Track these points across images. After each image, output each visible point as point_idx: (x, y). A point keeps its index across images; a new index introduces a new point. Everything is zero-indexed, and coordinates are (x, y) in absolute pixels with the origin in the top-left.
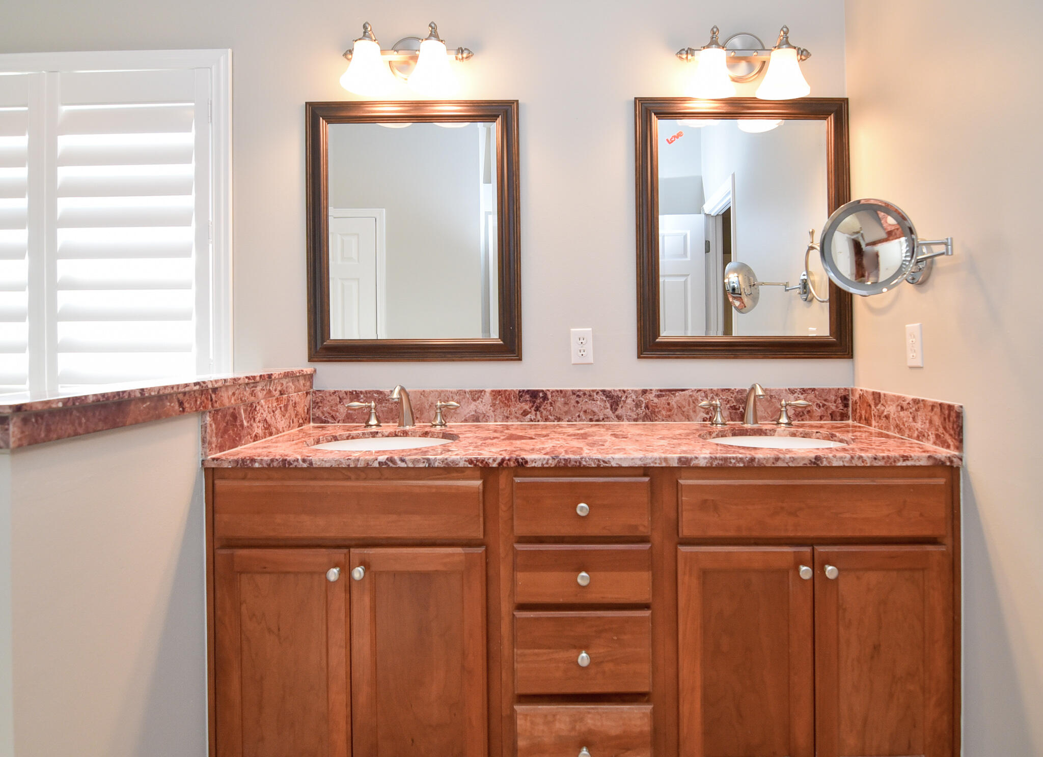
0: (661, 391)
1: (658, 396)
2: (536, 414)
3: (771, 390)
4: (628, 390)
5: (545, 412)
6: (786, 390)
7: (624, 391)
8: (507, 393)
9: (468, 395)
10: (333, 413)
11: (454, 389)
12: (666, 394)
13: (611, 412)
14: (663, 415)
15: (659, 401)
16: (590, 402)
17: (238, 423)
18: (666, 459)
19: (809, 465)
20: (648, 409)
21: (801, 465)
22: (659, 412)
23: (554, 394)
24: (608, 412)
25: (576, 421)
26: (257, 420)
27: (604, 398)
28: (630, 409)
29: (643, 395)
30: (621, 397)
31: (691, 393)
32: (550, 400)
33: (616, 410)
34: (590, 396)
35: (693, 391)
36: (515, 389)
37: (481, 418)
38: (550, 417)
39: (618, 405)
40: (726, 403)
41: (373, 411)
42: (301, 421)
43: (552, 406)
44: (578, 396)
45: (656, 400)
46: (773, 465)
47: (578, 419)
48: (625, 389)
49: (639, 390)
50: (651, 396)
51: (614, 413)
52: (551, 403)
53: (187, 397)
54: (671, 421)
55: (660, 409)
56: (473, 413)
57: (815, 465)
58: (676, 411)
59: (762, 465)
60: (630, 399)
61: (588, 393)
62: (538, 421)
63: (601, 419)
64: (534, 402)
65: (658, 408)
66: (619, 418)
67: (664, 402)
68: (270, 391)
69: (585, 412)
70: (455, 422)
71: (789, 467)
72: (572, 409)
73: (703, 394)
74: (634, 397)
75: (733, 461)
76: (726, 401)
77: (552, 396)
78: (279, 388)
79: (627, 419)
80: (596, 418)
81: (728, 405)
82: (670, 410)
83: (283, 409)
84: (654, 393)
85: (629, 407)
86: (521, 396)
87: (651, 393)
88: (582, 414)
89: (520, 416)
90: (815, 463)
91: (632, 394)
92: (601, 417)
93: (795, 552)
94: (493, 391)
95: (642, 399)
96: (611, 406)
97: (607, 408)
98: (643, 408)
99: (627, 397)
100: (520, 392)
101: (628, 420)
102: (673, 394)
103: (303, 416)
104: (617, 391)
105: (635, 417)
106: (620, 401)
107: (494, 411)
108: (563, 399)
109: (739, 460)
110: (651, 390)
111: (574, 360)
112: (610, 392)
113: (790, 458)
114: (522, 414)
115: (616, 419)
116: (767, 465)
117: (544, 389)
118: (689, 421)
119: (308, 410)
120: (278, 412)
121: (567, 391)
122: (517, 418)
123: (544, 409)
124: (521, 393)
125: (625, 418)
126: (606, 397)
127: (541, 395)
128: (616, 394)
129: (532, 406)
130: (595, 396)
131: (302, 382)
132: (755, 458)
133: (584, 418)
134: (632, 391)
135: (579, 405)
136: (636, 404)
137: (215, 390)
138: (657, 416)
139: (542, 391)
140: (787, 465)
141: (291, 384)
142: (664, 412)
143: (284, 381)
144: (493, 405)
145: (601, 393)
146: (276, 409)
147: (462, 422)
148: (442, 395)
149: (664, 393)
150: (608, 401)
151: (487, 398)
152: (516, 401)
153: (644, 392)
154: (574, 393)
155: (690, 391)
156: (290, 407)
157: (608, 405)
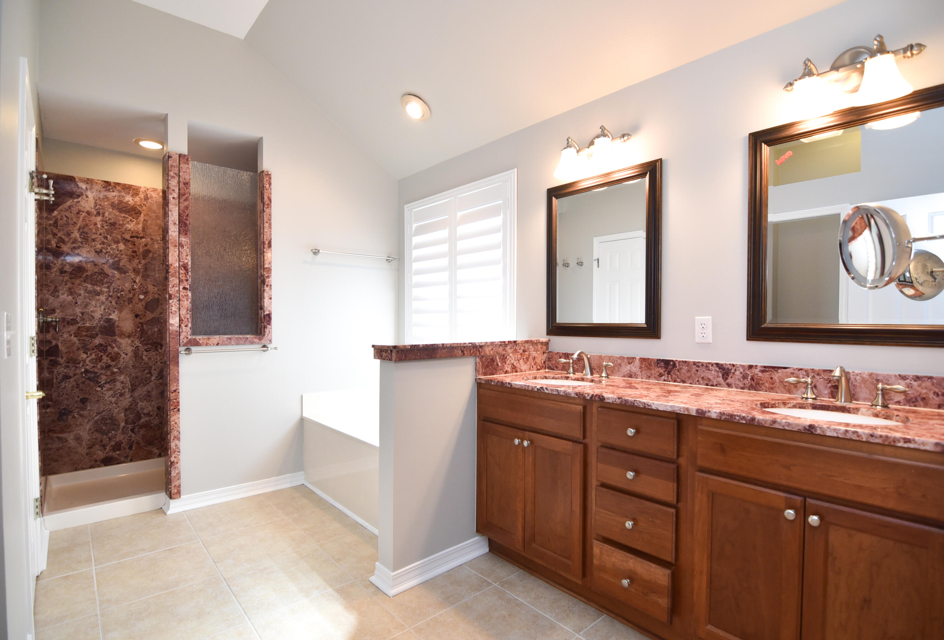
0: (765, 367)
1: (762, 371)
2: (668, 377)
3: (877, 375)
4: (737, 365)
5: (674, 376)
6: (895, 376)
7: (733, 365)
8: (650, 360)
9: (625, 360)
10: (557, 365)
11: (618, 356)
12: (769, 370)
13: (722, 380)
14: (766, 387)
15: (763, 376)
16: (706, 371)
17: (495, 364)
18: (687, 409)
19: (803, 431)
20: (754, 381)
21: (795, 429)
22: (763, 384)
23: (680, 363)
24: (721, 380)
25: (696, 384)
26: (507, 363)
27: (718, 369)
28: (738, 379)
29: (749, 369)
30: (731, 369)
31: (792, 371)
32: (678, 368)
33: (727, 379)
34: (707, 367)
35: (794, 369)
36: (654, 358)
37: (633, 376)
38: (677, 379)
39: (728, 376)
40: (828, 382)
41: (571, 365)
42: (539, 367)
43: (679, 372)
44: (698, 366)
45: (760, 374)
46: (770, 426)
47: (697, 383)
48: (735, 363)
49: (746, 365)
50: (757, 371)
51: (725, 381)
52: (678, 370)
53: (466, 349)
54: (774, 392)
55: (764, 382)
56: (629, 372)
57: (809, 432)
58: (778, 385)
59: (761, 425)
60: (738, 372)
61: (705, 365)
62: (669, 381)
63: (715, 385)
64: (667, 368)
65: (762, 381)
66: (729, 385)
67: (768, 376)
68: (516, 350)
69: (703, 378)
70: (618, 376)
71: (785, 430)
72: (693, 375)
73: (804, 373)
74: (742, 370)
76: (827, 380)
77: (679, 365)
78: (523, 348)
79: (736, 387)
80: (711, 383)
81: (830, 385)
82: (773, 384)
83: (525, 360)
84: (759, 369)
85: (737, 377)
86: (658, 363)
87: (756, 368)
88: (700, 379)
89: (658, 377)
90: (808, 430)
91: (740, 368)
92: (715, 383)
93: (786, 497)
94: (641, 358)
95: (749, 373)
96: (723, 376)
97: (720, 377)
98: (749, 379)
99: (735, 370)
100: (658, 360)
101: (737, 388)
102: (776, 371)
103: (540, 365)
104: (727, 365)
105: (742, 386)
106: (730, 372)
107: (641, 372)
108: (686, 368)
110: (756, 366)
111: (698, 339)
112: (722, 365)
113: (786, 422)
114: (658, 375)
115: (726, 386)
116: (765, 425)
117: (674, 359)
118: (790, 394)
119: (544, 362)
120: (521, 361)
121: (689, 362)
122: (656, 378)
123: (674, 373)
124: (659, 361)
125: (733, 386)
126: (719, 369)
127: (672, 363)
128: (727, 367)
129: (666, 371)
130: (711, 367)
131: (540, 346)
132: (755, 419)
133: (702, 382)
134: (740, 365)
135: (698, 373)
136: (743, 376)
137: (481, 347)
138: (761, 387)
139: (672, 361)
140: (782, 428)
141: (531, 347)
142: (767, 385)
143: (526, 345)
144: (641, 368)
145: (715, 365)
146: (520, 359)
147: (622, 377)
148: (611, 359)
149: (767, 369)
150: (720, 372)
151: (637, 363)
152: (655, 366)
153: (751, 367)
154: (695, 363)
155: (792, 369)
156: (530, 359)
157: (720, 375)
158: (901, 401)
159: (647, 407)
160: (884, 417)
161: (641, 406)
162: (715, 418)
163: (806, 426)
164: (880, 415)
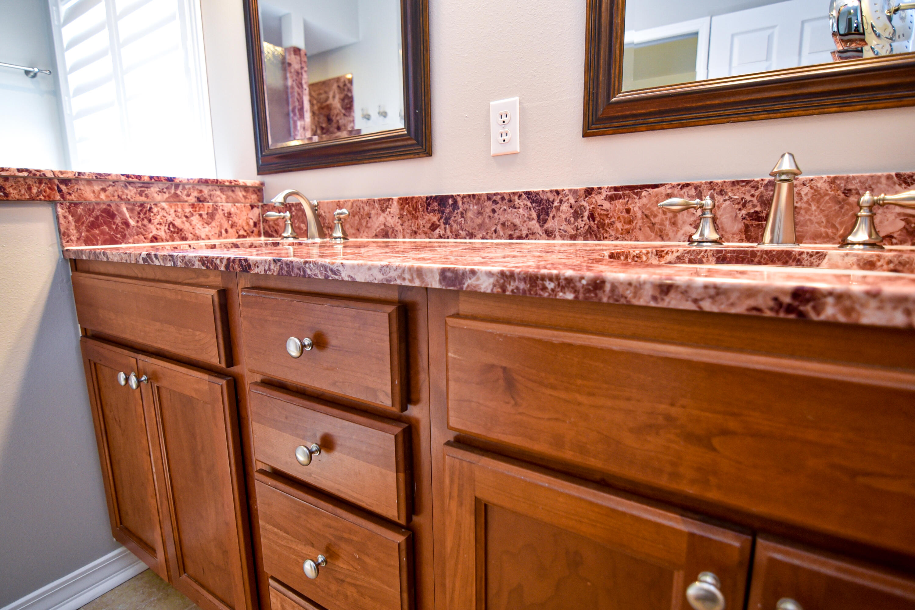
0: (616, 189)
1: (611, 199)
2: (445, 229)
3: (847, 179)
4: (563, 190)
5: (455, 226)
6: (889, 177)
7: (558, 192)
8: (415, 201)
9: (377, 205)
11: (364, 199)
12: (624, 195)
13: (537, 225)
14: (617, 230)
15: (612, 207)
16: (509, 211)
17: (118, 220)
18: (420, 272)
19: (769, 314)
20: (594, 221)
21: (740, 309)
22: (612, 224)
23: (465, 200)
24: (534, 225)
25: (492, 238)
26: (156, 221)
27: (529, 204)
28: (566, 219)
29: (586, 197)
30: (553, 202)
31: (669, 191)
32: (461, 209)
33: (545, 221)
34: (510, 201)
35: (673, 187)
36: (422, 196)
37: (390, 233)
38: (460, 232)
39: (548, 215)
40: (740, 206)
41: (289, 222)
42: (242, 232)
43: (462, 217)
44: (495, 202)
45: (607, 205)
46: (653, 304)
47: (494, 235)
48: (559, 188)
49: (580, 190)
50: (599, 199)
51: (541, 226)
52: (462, 213)
53: (11, 182)
54: (631, 240)
55: (612, 220)
56: (383, 227)
57: (792, 316)
58: (640, 223)
59: (623, 301)
60: (566, 204)
61: (507, 198)
62: (448, 238)
63: (524, 235)
64: (443, 212)
65: (610, 218)
66: (549, 234)
67: (621, 208)
68: (176, 195)
69: (503, 224)
70: (367, 237)
71: (702, 313)
72: (487, 220)
73: (693, 192)
74: (572, 201)
75: (550, 285)
76: (739, 203)
77: (463, 203)
78: (195, 194)
79: (561, 236)
80: (517, 233)
81: (744, 212)
82: (630, 222)
83: (205, 216)
84: (604, 193)
85: (564, 216)
86: (429, 205)
87: (600, 193)
88: (499, 228)
89: (429, 231)
90: (790, 309)
91: (570, 197)
92: (524, 233)
93: (692, 535)
94: (400, 199)
95: (585, 204)
96: (538, 216)
97: (533, 219)
98: (585, 218)
99: (561, 201)
100: (427, 198)
101: (563, 237)
102: (636, 194)
103: (246, 228)
104: (547, 192)
105: (574, 232)
106: (552, 208)
107: (402, 225)
108: (475, 207)
109: (563, 283)
110: (600, 188)
111: (496, 149)
112: (537, 194)
113: (706, 287)
114: (430, 228)
115: (544, 236)
116: (635, 302)
117: (454, 194)
118: (663, 240)
119: (255, 224)
120: (195, 219)
121: (480, 195)
122: (425, 233)
123: (455, 221)
124: (430, 200)
125: (557, 233)
126: (531, 203)
127: (450, 201)
128: (545, 197)
129: (441, 218)
130: (517, 201)
131: (240, 194)
132: (603, 282)
133: (501, 233)
134: (570, 190)
135: (496, 214)
136: (576, 212)
137: (66, 182)
138: (607, 232)
139: (452, 196)
140: (690, 306)
141: (218, 193)
142: (619, 225)
143: (206, 190)
144: (401, 217)
145: (524, 196)
146: (192, 215)
147: (373, 238)
148: (355, 205)
149: (621, 193)
150: (534, 208)
151: (395, 208)
152: (423, 211)
153: (589, 192)
154: (489, 197)
155: (668, 187)
156: (219, 216)
157: (534, 215)
158: (895, 235)
159: (332, 276)
160: (891, 266)
161: (320, 277)
162: (489, 291)
163: (783, 291)
164: (879, 264)
